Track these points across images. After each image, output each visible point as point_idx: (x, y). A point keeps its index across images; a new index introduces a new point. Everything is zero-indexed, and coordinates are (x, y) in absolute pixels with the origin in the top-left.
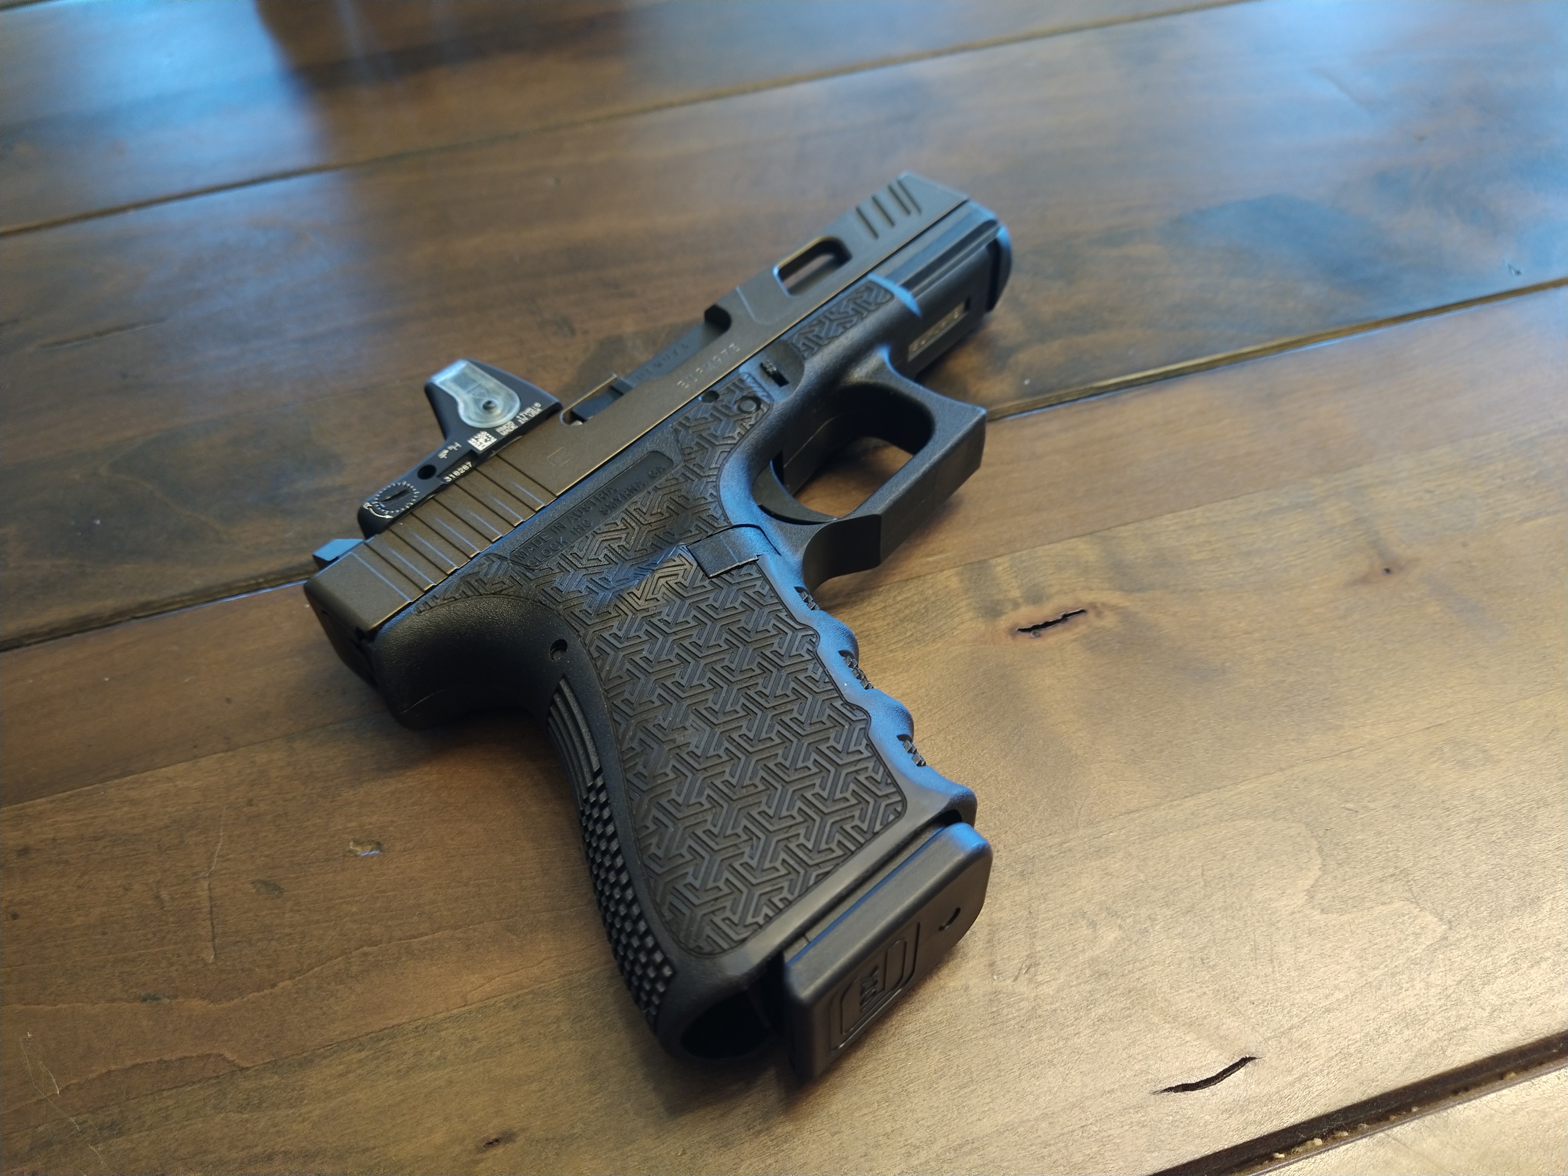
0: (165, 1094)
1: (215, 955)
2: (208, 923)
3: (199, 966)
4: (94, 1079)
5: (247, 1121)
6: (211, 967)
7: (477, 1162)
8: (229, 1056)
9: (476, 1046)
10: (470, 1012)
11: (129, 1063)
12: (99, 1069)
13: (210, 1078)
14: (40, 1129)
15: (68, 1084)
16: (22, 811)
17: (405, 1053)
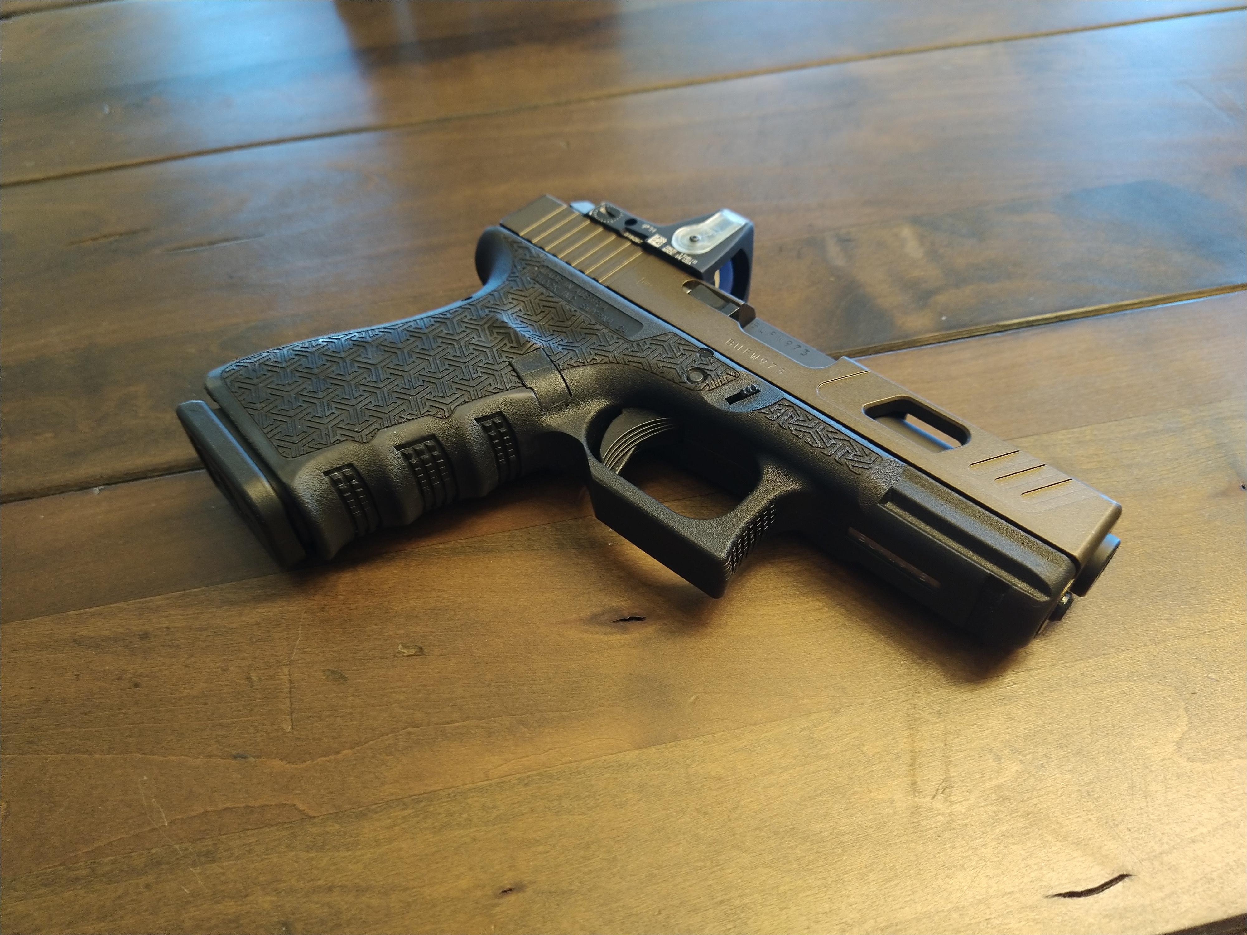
0: (249, 832)
1: (292, 726)
2: (288, 700)
3: (279, 734)
4: (194, 816)
5: (312, 859)
6: (288, 735)
7: (495, 906)
8: (301, 806)
9: (495, 813)
10: (491, 785)
11: (221, 806)
12: (198, 809)
13: (285, 823)
14: (153, 851)
15: (174, 818)
16: (144, 605)
17: (440, 814)
